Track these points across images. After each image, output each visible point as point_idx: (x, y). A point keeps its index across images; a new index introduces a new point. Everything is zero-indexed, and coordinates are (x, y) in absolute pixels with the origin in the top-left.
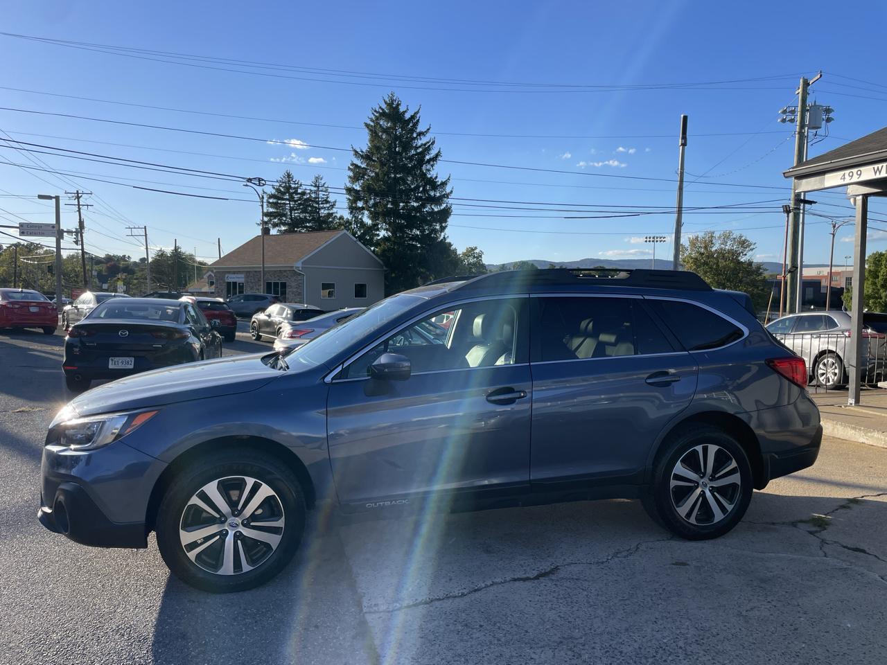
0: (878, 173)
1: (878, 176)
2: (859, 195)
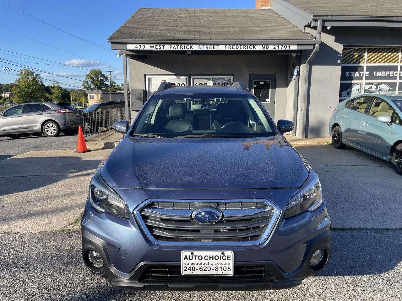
0: (152, 48)
1: (152, 49)
2: (124, 54)
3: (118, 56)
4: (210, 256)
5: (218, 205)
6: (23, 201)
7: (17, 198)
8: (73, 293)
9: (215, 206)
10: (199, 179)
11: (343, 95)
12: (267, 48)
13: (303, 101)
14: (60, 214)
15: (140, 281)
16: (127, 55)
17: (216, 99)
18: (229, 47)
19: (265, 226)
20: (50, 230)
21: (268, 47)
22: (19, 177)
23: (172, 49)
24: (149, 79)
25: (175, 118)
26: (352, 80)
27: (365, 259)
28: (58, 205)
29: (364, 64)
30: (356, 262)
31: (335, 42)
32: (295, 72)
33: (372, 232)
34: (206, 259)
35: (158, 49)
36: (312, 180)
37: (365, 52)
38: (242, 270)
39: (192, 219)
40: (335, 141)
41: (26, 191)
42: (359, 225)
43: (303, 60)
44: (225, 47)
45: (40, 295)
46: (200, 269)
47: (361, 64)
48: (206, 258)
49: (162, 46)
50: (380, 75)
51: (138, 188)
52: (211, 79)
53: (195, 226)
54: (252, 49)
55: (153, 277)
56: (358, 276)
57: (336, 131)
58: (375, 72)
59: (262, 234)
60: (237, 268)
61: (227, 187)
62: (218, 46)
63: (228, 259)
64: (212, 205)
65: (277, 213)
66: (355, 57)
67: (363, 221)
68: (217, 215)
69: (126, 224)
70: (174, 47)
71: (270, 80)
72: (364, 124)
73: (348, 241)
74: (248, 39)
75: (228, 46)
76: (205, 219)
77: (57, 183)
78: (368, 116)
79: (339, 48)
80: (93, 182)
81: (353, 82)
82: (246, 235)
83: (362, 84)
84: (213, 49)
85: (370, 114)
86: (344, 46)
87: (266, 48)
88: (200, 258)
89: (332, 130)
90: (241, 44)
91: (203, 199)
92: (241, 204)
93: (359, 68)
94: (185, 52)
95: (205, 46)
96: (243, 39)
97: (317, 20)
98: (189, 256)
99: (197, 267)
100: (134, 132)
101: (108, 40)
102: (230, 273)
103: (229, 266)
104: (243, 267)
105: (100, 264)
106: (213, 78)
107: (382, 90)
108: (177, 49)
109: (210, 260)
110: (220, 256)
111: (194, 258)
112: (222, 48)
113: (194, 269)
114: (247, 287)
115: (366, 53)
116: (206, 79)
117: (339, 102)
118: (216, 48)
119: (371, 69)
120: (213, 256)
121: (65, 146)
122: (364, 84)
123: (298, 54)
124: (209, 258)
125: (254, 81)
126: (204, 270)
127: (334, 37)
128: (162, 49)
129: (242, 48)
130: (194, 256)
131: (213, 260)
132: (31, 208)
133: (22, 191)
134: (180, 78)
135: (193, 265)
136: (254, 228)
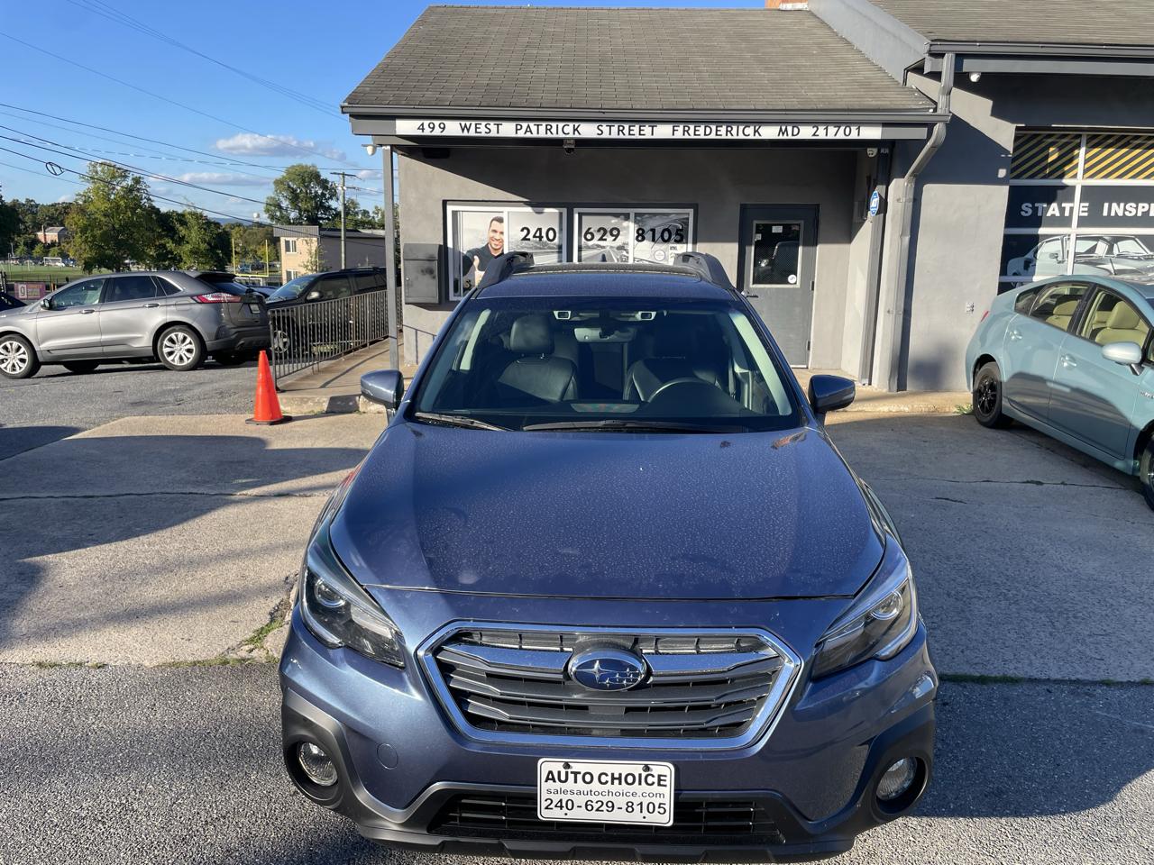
0: (466, 130)
1: (466, 134)
2: (386, 145)
3: (370, 149)
4: (613, 774)
5: (636, 641)
6: (115, 571)
7: (97, 562)
8: (256, 844)
9: (629, 644)
10: (589, 566)
11: (1011, 269)
12: (793, 135)
13: (893, 285)
14: (215, 612)
15: (432, 829)
16: (394, 148)
17: (640, 313)
18: (684, 131)
19: (759, 698)
20: (190, 659)
21: (796, 130)
22: (98, 497)
23: (521, 134)
24: (455, 213)
25: (528, 354)
26: (1039, 225)
27: (1036, 771)
28: (207, 586)
29: (1077, 180)
30: (1009, 777)
31: (992, 115)
32: (874, 203)
33: (1063, 691)
34: (603, 781)
35: (483, 134)
36: (890, 573)
37: (1078, 146)
38: (697, 810)
39: (567, 677)
40: (982, 406)
41: (121, 540)
42: (1027, 669)
43: (896, 166)
44: (674, 130)
45: (171, 847)
46: (586, 805)
47: (1067, 181)
48: (604, 779)
49: (492, 125)
50: (1120, 214)
51: (427, 588)
52: (632, 216)
53: (575, 697)
54: (751, 137)
55: (463, 820)
56: (1011, 819)
57: (985, 377)
58: (1106, 205)
59: (752, 721)
60: (682, 807)
61: (662, 593)
62: (653, 127)
63: (659, 785)
64: (621, 641)
65: (791, 666)
66: (1050, 160)
67: (1042, 658)
68: (633, 668)
69: (398, 683)
70: (529, 130)
71: (802, 222)
72: (1065, 364)
73: (995, 715)
74: (739, 107)
75: (682, 127)
76: (603, 678)
77: (204, 517)
78: (1077, 339)
79: (1003, 133)
80: (311, 562)
81: (1042, 231)
82: (707, 722)
83: (1069, 239)
84: (637, 136)
85: (1083, 335)
86: (1017, 129)
87: (790, 134)
88: (588, 778)
89: (975, 373)
90: (719, 123)
91: (598, 626)
92: (696, 639)
93: (1059, 192)
94: (558, 142)
95: (616, 126)
96: (726, 108)
97: (942, 55)
98: (559, 773)
99: (579, 800)
100: (417, 407)
101: (342, 107)
102: (666, 819)
103: (662, 800)
104: (699, 805)
105: (329, 776)
106: (636, 215)
107: (1126, 257)
108: (535, 135)
109: (613, 783)
110: (640, 775)
111: (571, 777)
112: (663, 132)
113: (570, 807)
114: (707, 854)
115: (1083, 150)
116: (616, 215)
117: (999, 293)
118: (647, 133)
119: (1095, 196)
120: (620, 775)
121: (221, 400)
122: (1073, 238)
123: (885, 151)
124: (609, 778)
125: (755, 222)
126: (597, 810)
127: (988, 103)
128: (494, 134)
129: (723, 133)
130: (572, 773)
131: (620, 783)
132: (137, 592)
133: (109, 541)
134: (542, 213)
135: (569, 796)
136: (727, 704)
